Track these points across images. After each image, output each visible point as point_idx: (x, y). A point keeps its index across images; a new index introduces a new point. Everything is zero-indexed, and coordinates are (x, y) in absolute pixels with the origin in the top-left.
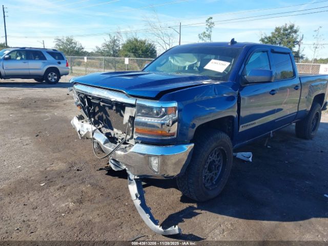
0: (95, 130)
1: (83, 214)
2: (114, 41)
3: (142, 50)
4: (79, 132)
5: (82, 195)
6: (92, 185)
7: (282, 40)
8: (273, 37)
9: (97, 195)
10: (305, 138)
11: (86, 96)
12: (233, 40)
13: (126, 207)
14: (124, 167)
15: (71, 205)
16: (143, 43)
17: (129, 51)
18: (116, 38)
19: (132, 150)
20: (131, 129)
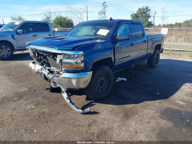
0: (42, 68)
1: (39, 110)
2: (48, 18)
3: (65, 23)
4: (34, 70)
5: (38, 102)
6: (43, 97)
7: (142, 15)
8: (138, 14)
9: (46, 102)
10: (152, 68)
11: (36, 51)
12: (111, 18)
13: (61, 106)
14: (59, 86)
15: (33, 107)
16: (65, 19)
17: (57, 24)
18: (49, 16)
19: (62, 76)
20: (61, 66)
